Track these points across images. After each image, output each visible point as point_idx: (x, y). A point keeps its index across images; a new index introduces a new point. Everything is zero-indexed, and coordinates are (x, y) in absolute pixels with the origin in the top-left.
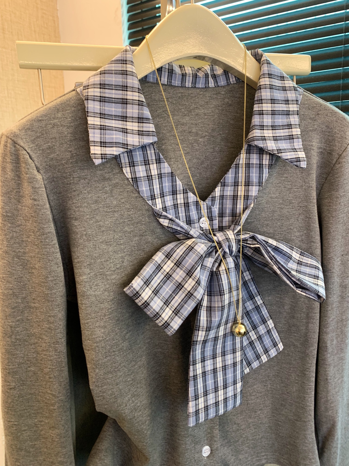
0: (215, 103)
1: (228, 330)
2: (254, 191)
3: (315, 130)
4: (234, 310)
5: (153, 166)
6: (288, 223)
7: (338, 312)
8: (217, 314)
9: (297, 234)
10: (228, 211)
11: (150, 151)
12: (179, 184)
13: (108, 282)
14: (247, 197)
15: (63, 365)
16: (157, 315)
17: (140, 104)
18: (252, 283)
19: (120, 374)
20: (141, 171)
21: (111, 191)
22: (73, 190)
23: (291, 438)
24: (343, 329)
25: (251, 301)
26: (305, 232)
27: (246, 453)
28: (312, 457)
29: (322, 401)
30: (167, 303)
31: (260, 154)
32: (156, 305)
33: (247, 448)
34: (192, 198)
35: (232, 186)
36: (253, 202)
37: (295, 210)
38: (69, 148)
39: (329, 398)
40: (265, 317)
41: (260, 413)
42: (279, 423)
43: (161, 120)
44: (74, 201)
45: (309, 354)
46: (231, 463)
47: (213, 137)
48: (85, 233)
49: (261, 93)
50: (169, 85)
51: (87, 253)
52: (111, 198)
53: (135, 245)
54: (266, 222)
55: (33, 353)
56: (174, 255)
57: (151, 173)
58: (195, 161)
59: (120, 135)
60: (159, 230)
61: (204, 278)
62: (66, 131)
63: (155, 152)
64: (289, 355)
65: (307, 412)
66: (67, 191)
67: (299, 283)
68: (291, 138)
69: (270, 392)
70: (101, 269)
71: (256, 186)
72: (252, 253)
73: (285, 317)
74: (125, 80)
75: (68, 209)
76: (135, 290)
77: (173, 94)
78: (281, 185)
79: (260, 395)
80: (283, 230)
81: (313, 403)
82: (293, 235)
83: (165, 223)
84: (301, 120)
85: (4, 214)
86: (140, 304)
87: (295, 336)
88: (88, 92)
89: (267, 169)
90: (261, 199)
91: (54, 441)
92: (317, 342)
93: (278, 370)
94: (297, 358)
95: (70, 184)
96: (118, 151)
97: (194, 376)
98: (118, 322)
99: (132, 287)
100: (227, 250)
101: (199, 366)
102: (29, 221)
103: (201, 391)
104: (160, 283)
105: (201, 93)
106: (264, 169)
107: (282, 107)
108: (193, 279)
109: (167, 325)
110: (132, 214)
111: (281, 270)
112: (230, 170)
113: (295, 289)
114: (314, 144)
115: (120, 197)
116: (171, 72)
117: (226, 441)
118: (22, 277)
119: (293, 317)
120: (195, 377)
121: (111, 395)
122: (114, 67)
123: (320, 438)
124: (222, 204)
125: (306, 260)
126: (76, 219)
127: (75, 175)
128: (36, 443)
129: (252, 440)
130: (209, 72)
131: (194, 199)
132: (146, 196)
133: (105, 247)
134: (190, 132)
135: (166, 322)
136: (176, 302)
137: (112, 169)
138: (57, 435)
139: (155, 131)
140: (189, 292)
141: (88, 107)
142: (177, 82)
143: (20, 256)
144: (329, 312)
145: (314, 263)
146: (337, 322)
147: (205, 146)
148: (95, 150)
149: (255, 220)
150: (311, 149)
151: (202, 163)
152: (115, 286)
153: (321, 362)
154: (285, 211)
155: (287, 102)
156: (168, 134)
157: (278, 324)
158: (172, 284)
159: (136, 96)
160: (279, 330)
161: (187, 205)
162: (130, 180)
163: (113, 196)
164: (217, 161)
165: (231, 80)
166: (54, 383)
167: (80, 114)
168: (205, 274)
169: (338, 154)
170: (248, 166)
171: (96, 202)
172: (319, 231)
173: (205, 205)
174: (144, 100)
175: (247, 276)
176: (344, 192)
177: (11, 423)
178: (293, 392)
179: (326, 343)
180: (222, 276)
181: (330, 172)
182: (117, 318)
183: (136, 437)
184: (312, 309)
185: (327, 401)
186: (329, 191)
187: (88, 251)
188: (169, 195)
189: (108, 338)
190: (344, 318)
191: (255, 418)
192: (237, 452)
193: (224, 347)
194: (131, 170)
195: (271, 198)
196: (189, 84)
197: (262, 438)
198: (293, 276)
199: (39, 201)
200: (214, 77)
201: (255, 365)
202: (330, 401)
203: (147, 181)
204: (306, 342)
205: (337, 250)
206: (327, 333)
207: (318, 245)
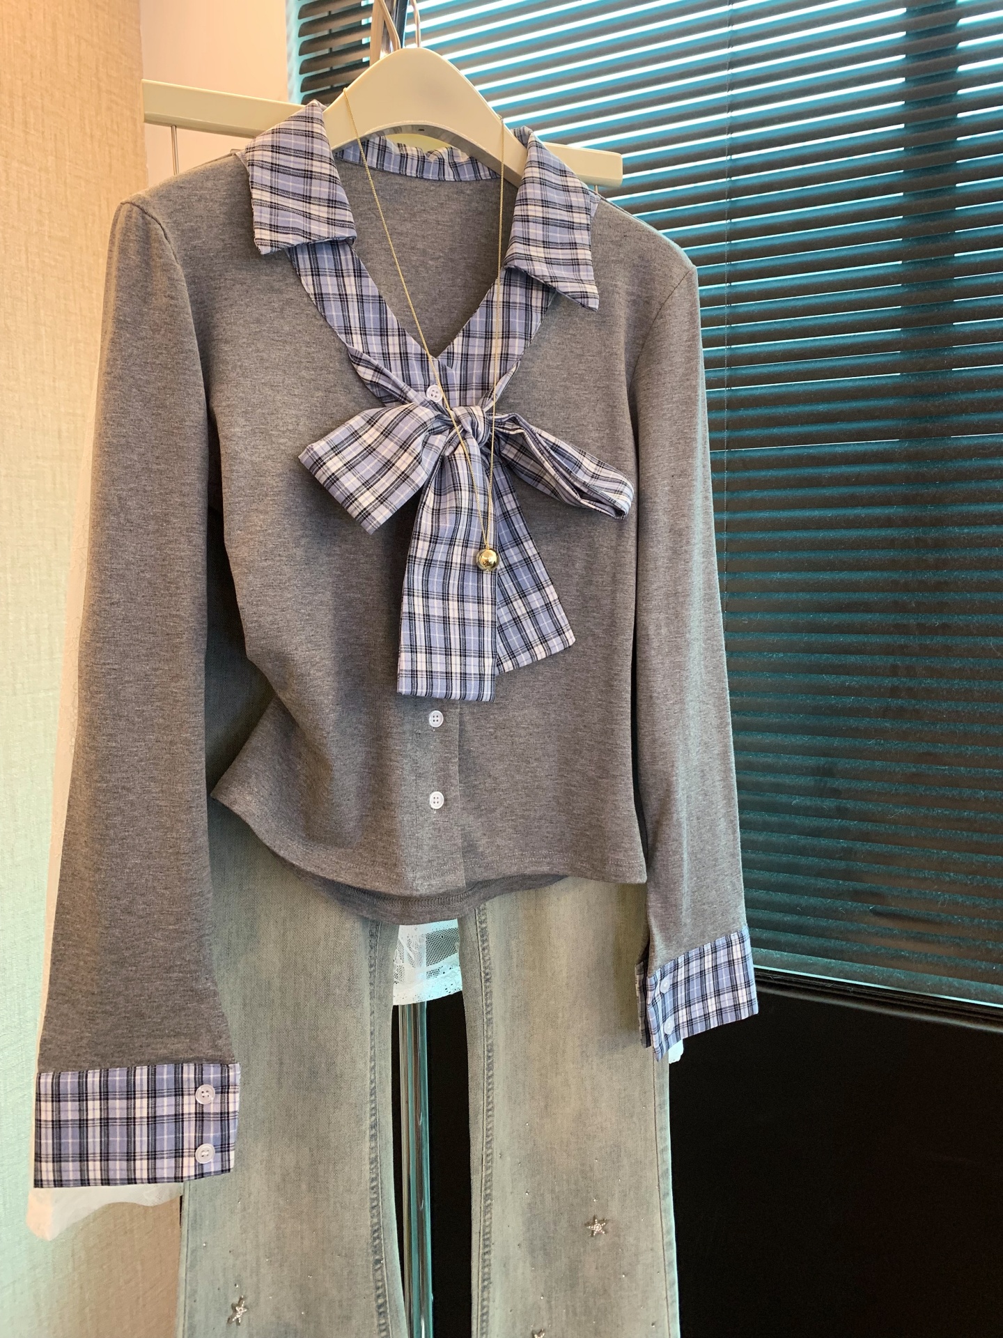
0: (455, 206)
1: (469, 561)
2: (517, 347)
3: (621, 262)
4: (479, 528)
5: (350, 281)
6: (578, 414)
7: (668, 578)
8: (448, 518)
9: (595, 435)
10: (475, 379)
11: (346, 255)
12: (393, 320)
13: (274, 446)
14: (505, 357)
15: (200, 569)
16: (351, 498)
17: (332, 179)
18: (518, 515)
19: (289, 596)
20: (329, 285)
21: (282, 310)
22: (224, 297)
23: (593, 813)
24: (679, 609)
25: (516, 548)
26: (607, 431)
27: (510, 840)
28: (629, 845)
29: (645, 742)
30: (368, 485)
31: (526, 288)
32: (349, 483)
33: (511, 830)
34: (413, 347)
35: (482, 338)
36: (515, 365)
37: (590, 393)
38: (220, 234)
39: (657, 735)
40: (542, 580)
41: (537, 767)
42: (573, 788)
43: (366, 222)
44: (225, 314)
45: (619, 648)
46: (480, 846)
47: (452, 260)
48: (239, 363)
49: (526, 189)
50: (380, 170)
51: (241, 394)
52: (282, 321)
53: (318, 405)
54: (539, 409)
55: (151, 547)
56: (381, 421)
57: (345, 290)
58: (421, 297)
59: (299, 219)
60: (357, 389)
61: (428, 460)
62: (218, 210)
63: (353, 258)
64: (585, 654)
65: (616, 756)
66: (214, 299)
67: (585, 490)
68: (575, 263)
69: (554, 728)
70: (262, 424)
71: (520, 338)
72: (516, 455)
73: (578, 584)
74: (310, 145)
75: (214, 327)
76: (317, 455)
77: (386, 185)
78: (564, 347)
79: (535, 730)
80: (570, 426)
81: (629, 742)
82: (586, 437)
83: (367, 374)
84: (593, 237)
85: (121, 318)
86: (322, 481)
87: (594, 617)
88: (253, 155)
89: (539, 315)
90: (531, 364)
91: (178, 701)
92: (633, 627)
93: (568, 685)
94: (599, 660)
95: (220, 288)
96: (296, 240)
97: (409, 613)
98: (288, 513)
99: (312, 449)
100: (469, 428)
101: (418, 601)
102: (160, 330)
103: (421, 642)
104: (356, 457)
105: (432, 188)
106: (534, 314)
107: (560, 215)
108: (410, 454)
109: (366, 514)
110: (313, 353)
111: (557, 470)
112: (478, 310)
113: (579, 499)
114: (618, 283)
115: (294, 322)
116: (383, 149)
117: (473, 804)
118: (141, 420)
119: (590, 582)
120: (412, 616)
121: (273, 623)
122: (293, 125)
123: (649, 826)
124: (465, 368)
125: (604, 473)
126: (227, 342)
127: (228, 275)
128: (145, 708)
129: (523, 817)
130: (446, 158)
131: (416, 349)
132: (336, 325)
133: (269, 393)
134: (413, 248)
135: (365, 509)
136: (382, 486)
137: (285, 277)
138: (183, 689)
139: (353, 221)
140: (403, 473)
141: (252, 176)
142: (392, 166)
143: (140, 386)
144: (651, 572)
145: (620, 477)
146: (667, 596)
147: (440, 274)
148: (262, 234)
149: (522, 402)
150: (613, 291)
151: (434, 301)
152: (284, 455)
153: (640, 665)
154: (572, 393)
155: (570, 208)
156: (376, 246)
157: (566, 597)
158: (376, 461)
159: (326, 168)
160: (566, 607)
161: (404, 356)
162: (311, 296)
163: (283, 318)
164: (458, 302)
165: (482, 174)
166: (183, 596)
167: (239, 187)
168: (430, 456)
169: (659, 302)
170: (507, 305)
171: (258, 321)
172: (631, 431)
173: (436, 363)
174: (338, 177)
175: (510, 503)
176: (671, 365)
177: (108, 666)
178: (594, 724)
179: (647, 628)
180: (458, 462)
181: (648, 334)
182: (286, 506)
183: (310, 716)
184: (620, 566)
185: (654, 741)
186: (647, 366)
187: (243, 392)
188: (375, 335)
189: (270, 531)
190: (680, 589)
191: (526, 773)
192: (492, 831)
193: (461, 587)
194: (313, 281)
195: (548, 366)
196: (411, 171)
197: (541, 818)
198: (576, 479)
199: (177, 299)
200: (455, 166)
201: (524, 659)
202: (659, 742)
203: (340, 303)
204: (612, 627)
205: (662, 466)
206: (648, 611)
207: (629, 455)
